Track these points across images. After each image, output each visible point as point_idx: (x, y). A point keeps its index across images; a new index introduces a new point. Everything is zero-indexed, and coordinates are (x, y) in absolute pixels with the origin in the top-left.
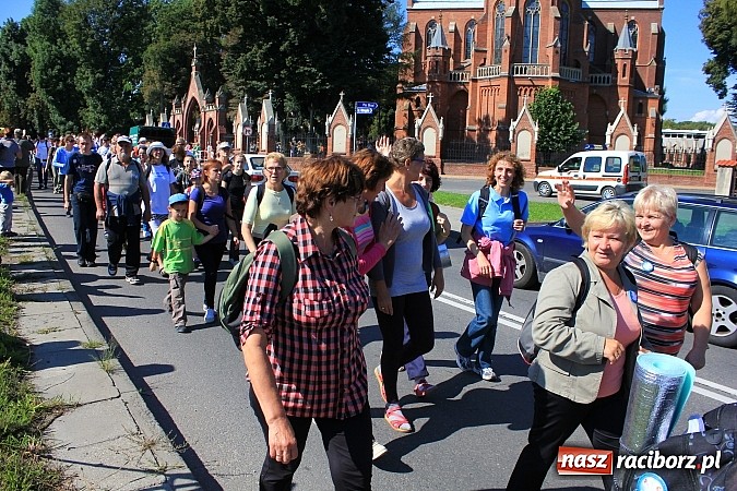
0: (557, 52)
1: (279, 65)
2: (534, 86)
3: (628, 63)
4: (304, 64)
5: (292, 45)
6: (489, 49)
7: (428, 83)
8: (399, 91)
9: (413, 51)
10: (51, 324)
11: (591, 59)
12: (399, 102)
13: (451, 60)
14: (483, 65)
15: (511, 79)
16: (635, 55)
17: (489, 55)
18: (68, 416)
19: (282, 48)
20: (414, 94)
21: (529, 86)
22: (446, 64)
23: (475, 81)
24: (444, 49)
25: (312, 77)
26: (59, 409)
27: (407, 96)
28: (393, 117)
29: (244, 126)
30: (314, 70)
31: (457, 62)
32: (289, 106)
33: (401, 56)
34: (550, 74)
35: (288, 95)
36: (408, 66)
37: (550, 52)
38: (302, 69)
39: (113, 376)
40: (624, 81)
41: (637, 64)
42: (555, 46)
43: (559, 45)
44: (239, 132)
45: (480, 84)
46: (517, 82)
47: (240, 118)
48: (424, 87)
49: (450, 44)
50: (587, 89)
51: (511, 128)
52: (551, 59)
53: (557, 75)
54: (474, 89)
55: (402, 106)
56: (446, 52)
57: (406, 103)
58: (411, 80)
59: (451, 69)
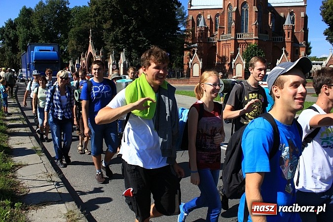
0: (257, 27)
1: (129, 37)
2: (246, 43)
3: (290, 31)
4: (140, 36)
5: (134, 27)
6: (225, 27)
7: (198, 43)
8: (185, 47)
9: (191, 28)
10: (21, 142)
11: (273, 30)
12: (185, 52)
13: (209, 32)
14: (223, 34)
15: (236, 40)
16: (293, 27)
17: (225, 29)
18: (23, 168)
19: (130, 29)
20: (192, 48)
21: (244, 43)
22: (206, 34)
23: (219, 41)
24: (205, 27)
25: (144, 42)
26: (21, 166)
27: (188, 49)
28: (183, 59)
29: (113, 65)
30: (144, 39)
31: (211, 33)
32: (134, 55)
33: (185, 31)
34: (254, 37)
35: (133, 51)
36: (189, 35)
37: (254, 27)
38: (139, 38)
39: (41, 157)
40: (289, 40)
41: (295, 31)
42: (256, 24)
43: (257, 24)
44: (111, 67)
45: (222, 43)
46: (239, 42)
47: (111, 61)
48: (196, 45)
49: (208, 25)
50: (272, 44)
51: (233, 63)
52: (254, 31)
53: (257, 38)
54: (219, 45)
55: (187, 53)
56: (206, 29)
57: (188, 52)
58: (190, 42)
59: (209, 36)
